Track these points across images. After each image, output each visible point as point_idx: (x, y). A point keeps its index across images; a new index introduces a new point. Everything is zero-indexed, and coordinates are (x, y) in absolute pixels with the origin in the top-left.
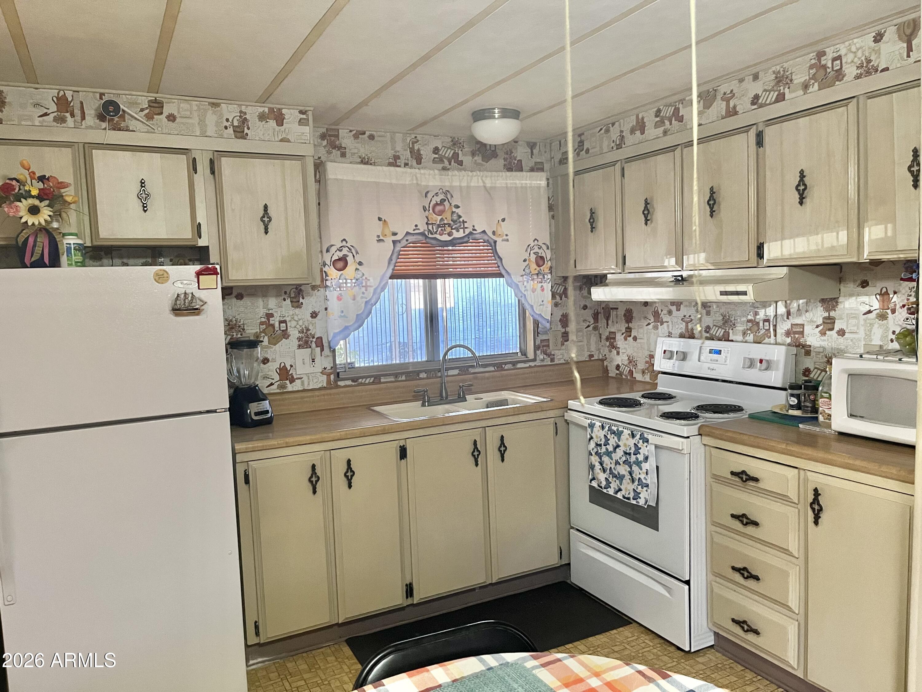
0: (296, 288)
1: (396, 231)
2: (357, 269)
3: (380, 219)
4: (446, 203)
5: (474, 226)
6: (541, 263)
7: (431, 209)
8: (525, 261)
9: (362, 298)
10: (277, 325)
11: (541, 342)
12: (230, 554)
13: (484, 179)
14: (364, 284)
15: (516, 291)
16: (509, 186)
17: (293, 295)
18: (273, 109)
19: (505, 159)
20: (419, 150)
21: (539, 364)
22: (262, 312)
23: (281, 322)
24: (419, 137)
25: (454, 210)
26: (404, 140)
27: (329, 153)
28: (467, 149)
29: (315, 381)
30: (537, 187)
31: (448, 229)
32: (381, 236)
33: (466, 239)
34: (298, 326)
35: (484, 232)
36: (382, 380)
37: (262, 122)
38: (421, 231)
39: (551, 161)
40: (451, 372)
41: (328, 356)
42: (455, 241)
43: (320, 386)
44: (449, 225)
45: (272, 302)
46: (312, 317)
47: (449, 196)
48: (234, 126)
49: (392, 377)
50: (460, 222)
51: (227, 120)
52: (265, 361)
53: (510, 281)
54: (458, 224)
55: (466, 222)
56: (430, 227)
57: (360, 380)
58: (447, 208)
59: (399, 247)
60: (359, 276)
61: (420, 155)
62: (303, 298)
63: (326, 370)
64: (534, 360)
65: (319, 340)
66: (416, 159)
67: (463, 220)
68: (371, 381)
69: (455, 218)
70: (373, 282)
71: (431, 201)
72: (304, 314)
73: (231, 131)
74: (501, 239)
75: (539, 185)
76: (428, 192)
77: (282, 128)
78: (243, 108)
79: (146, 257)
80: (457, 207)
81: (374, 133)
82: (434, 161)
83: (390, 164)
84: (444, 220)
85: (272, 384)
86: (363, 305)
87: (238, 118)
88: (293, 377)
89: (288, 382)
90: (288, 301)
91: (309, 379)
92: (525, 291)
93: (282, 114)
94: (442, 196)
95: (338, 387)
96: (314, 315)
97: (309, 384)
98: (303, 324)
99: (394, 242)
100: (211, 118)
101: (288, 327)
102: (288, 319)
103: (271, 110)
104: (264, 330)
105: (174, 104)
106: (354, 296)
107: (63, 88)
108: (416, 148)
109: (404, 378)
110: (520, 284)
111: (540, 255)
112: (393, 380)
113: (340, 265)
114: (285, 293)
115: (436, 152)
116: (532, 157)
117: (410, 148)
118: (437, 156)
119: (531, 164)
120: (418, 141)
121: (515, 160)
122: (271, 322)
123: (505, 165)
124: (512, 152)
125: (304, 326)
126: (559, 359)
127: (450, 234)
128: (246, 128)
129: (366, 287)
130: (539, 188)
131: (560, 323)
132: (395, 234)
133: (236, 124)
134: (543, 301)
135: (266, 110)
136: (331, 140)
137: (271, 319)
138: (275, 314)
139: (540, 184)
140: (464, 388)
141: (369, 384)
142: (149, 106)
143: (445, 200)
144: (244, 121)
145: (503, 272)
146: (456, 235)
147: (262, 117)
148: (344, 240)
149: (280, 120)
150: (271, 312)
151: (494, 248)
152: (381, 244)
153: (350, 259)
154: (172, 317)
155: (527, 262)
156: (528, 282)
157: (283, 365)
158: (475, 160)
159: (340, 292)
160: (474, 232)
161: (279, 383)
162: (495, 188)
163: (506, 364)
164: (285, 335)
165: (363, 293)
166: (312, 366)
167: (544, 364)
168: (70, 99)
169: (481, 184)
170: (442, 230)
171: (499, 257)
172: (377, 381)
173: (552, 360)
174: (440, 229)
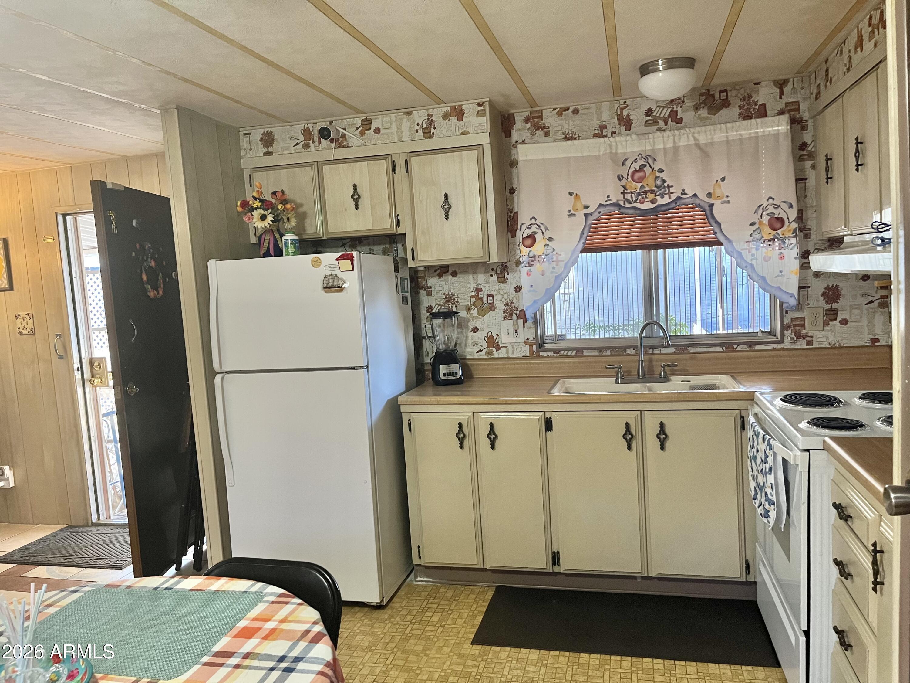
0: (502, 265)
1: (587, 203)
2: (546, 245)
3: (571, 194)
4: (647, 169)
5: (683, 190)
6: (778, 225)
7: (629, 177)
8: (753, 224)
9: (552, 272)
10: (485, 299)
11: (792, 321)
12: (365, 483)
13: (696, 135)
14: (554, 259)
15: (739, 260)
16: (730, 138)
17: (499, 272)
18: (455, 106)
19: (740, 107)
20: (628, 115)
21: (789, 347)
22: (472, 287)
23: (488, 296)
24: (628, 102)
25: (658, 174)
26: (611, 108)
27: (533, 134)
28: (689, 104)
29: (518, 350)
30: (774, 134)
31: (651, 196)
32: (572, 211)
33: (673, 205)
34: (503, 300)
35: (695, 195)
36: (585, 354)
37: (445, 120)
38: (614, 201)
39: (810, 97)
40: (665, 350)
41: (531, 328)
42: (659, 209)
43: (523, 354)
44: (652, 192)
45: (481, 278)
46: (516, 291)
47: (650, 161)
48: (423, 129)
49: (596, 351)
50: (664, 187)
51: (418, 124)
52: (475, 330)
53: (730, 249)
54: (663, 190)
55: (672, 186)
56: (628, 196)
57: (562, 352)
58: (647, 175)
59: (591, 219)
60: (548, 252)
61: (630, 120)
62: (508, 274)
63: (529, 341)
64: (782, 341)
65: (523, 313)
66: (624, 125)
67: (668, 185)
68: (573, 354)
69: (659, 183)
70: (564, 256)
71: (630, 168)
72: (509, 288)
73: (421, 133)
74: (720, 201)
75: (776, 132)
76: (626, 160)
77: (462, 123)
78: (430, 112)
79: (385, 244)
80: (661, 171)
81: (579, 107)
82: (646, 124)
83: (596, 136)
84: (645, 187)
85: (481, 351)
86: (554, 279)
87: (426, 121)
88: (499, 345)
89: (494, 349)
90: (495, 277)
91: (513, 348)
92: (752, 260)
93: (462, 110)
94: (641, 162)
95: (540, 357)
96: (518, 289)
97: (513, 353)
98: (508, 298)
99: (586, 215)
100: (406, 125)
101: (495, 301)
102: (494, 293)
103: (453, 108)
104: (474, 302)
105: (379, 120)
106: (543, 271)
107: (306, 122)
108: (625, 113)
109: (608, 353)
110: (744, 254)
111: (776, 216)
112: (597, 354)
113: (528, 242)
114: (493, 270)
115: (649, 113)
116: (781, 98)
117: (618, 115)
118: (650, 118)
119: (781, 105)
120: (627, 106)
121: (756, 105)
122: (481, 296)
123: (740, 114)
124: (750, 97)
125: (508, 300)
126: (821, 342)
127: (653, 202)
128: (432, 129)
129: (557, 262)
130: (776, 135)
131: (822, 298)
132: (586, 207)
133: (425, 126)
134: (781, 272)
135: (449, 109)
136: (534, 121)
137: (480, 293)
138: (483, 289)
139: (778, 130)
140: (666, 368)
141: (571, 356)
142: (362, 124)
143: (646, 165)
144: (431, 122)
145: (722, 239)
146: (661, 201)
147: (446, 116)
148: (533, 218)
149: (460, 114)
150: (480, 287)
151: (708, 212)
152: (573, 218)
153: (538, 237)
154: (323, 292)
155: (757, 226)
156: (757, 249)
157: (490, 334)
158: (700, 115)
159: (529, 267)
160: (684, 196)
161: (487, 349)
162: (712, 144)
163: (739, 344)
164: (492, 307)
165: (554, 268)
166: (515, 336)
167: (796, 347)
168: (311, 130)
169: (692, 141)
170: (642, 198)
171: (717, 222)
172: (579, 353)
173: (809, 343)
174: (640, 197)
